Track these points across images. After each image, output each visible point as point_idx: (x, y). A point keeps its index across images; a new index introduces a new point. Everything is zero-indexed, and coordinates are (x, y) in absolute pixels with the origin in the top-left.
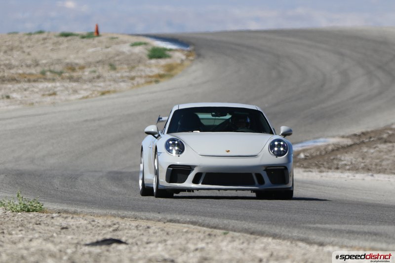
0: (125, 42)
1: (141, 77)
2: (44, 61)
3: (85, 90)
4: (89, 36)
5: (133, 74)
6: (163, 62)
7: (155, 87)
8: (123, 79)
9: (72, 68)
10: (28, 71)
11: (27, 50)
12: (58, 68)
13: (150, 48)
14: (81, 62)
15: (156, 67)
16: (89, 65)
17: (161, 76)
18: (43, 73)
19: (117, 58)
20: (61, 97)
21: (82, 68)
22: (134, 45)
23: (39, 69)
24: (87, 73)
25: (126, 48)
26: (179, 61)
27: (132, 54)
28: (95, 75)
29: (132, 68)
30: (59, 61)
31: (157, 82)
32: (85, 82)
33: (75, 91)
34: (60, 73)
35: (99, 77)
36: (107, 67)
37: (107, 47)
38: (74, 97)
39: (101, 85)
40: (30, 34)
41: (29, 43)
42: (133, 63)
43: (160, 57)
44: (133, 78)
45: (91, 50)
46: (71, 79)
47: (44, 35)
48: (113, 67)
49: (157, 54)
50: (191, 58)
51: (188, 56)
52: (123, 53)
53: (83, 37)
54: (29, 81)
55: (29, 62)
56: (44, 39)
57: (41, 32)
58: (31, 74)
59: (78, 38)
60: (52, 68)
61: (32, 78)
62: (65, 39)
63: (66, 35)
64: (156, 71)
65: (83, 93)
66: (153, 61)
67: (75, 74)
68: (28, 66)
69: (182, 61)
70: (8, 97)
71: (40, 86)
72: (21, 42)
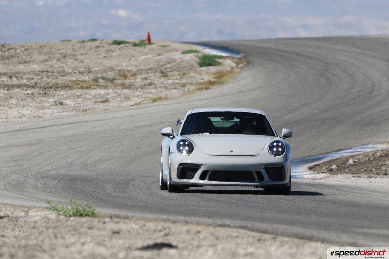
0: (176, 50)
1: (191, 84)
2: (97, 69)
3: (136, 96)
4: (141, 44)
5: (184, 81)
6: (213, 69)
7: (206, 94)
8: (174, 86)
9: (124, 75)
10: (81, 78)
11: (80, 58)
12: (110, 75)
13: (200, 55)
14: (134, 69)
15: (207, 74)
16: (141, 72)
17: (211, 83)
18: (96, 80)
19: (168, 66)
20: (113, 103)
21: (134, 75)
22: (185, 52)
23: (92, 76)
24: (138, 80)
25: (177, 56)
26: (229, 69)
27: (183, 61)
28: (147, 82)
30: (112, 68)
31: (207, 89)
32: (137, 89)
33: (127, 98)
34: (113, 80)
35: (150, 84)
36: (158, 75)
37: (159, 55)
38: (125, 104)
39: (153, 92)
40: (83, 42)
41: (82, 51)
42: (184, 70)
43: (210, 65)
44: (184, 85)
45: (142, 58)
46: (123, 86)
47: (97, 44)
48: (164, 75)
49: (207, 62)
50: (241, 65)
51: (238, 64)
52: (175, 60)
53: (135, 45)
54: (82, 88)
55: (82, 69)
56: (97, 47)
57: (93, 40)
58: (84, 81)
59: (130, 46)
60: (105, 75)
61: (85, 85)
62: (117, 47)
63: (118, 43)
64: (206, 78)
65: (136, 100)
66: (203, 68)
67: (127, 81)
68: (81, 73)
69: (232, 68)
70: (61, 104)
71: (93, 92)
72: (74, 50)
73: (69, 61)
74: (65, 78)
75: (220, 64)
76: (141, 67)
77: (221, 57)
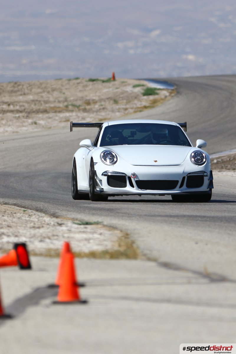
0: (129, 85)
1: (132, 108)
2: (72, 99)
4: (108, 81)
5: (128, 106)
6: (152, 98)
8: (119, 110)
9: (88, 103)
10: (58, 105)
11: (64, 91)
12: (78, 103)
13: (145, 88)
14: (96, 98)
15: (146, 100)
16: (101, 100)
17: (145, 107)
18: (67, 106)
19: (122, 96)
21: (95, 102)
22: (135, 86)
23: (66, 104)
24: (97, 106)
25: (129, 89)
26: (163, 97)
27: (133, 92)
28: (102, 107)
29: (128, 102)
30: (82, 98)
31: (141, 111)
32: (93, 112)
34: (78, 107)
35: (104, 109)
36: (112, 102)
37: (117, 88)
39: (103, 114)
40: (69, 80)
41: (68, 86)
42: (130, 98)
43: (150, 94)
44: (126, 109)
45: (105, 90)
46: (85, 110)
47: (78, 81)
48: (116, 102)
49: (149, 92)
50: (173, 95)
51: (171, 93)
52: (127, 92)
53: (104, 82)
54: (55, 112)
55: (61, 99)
56: (78, 83)
57: (77, 78)
58: (59, 107)
59: (100, 82)
60: (75, 103)
61: (58, 110)
62: (91, 83)
63: (92, 80)
64: (144, 104)
66: (145, 97)
67: (88, 107)
68: (59, 102)
69: (166, 97)
70: (36, 123)
71: (62, 115)
72: (62, 85)
73: (56, 94)
74: (47, 105)
75: (157, 94)
76: (103, 97)
77: (159, 89)
